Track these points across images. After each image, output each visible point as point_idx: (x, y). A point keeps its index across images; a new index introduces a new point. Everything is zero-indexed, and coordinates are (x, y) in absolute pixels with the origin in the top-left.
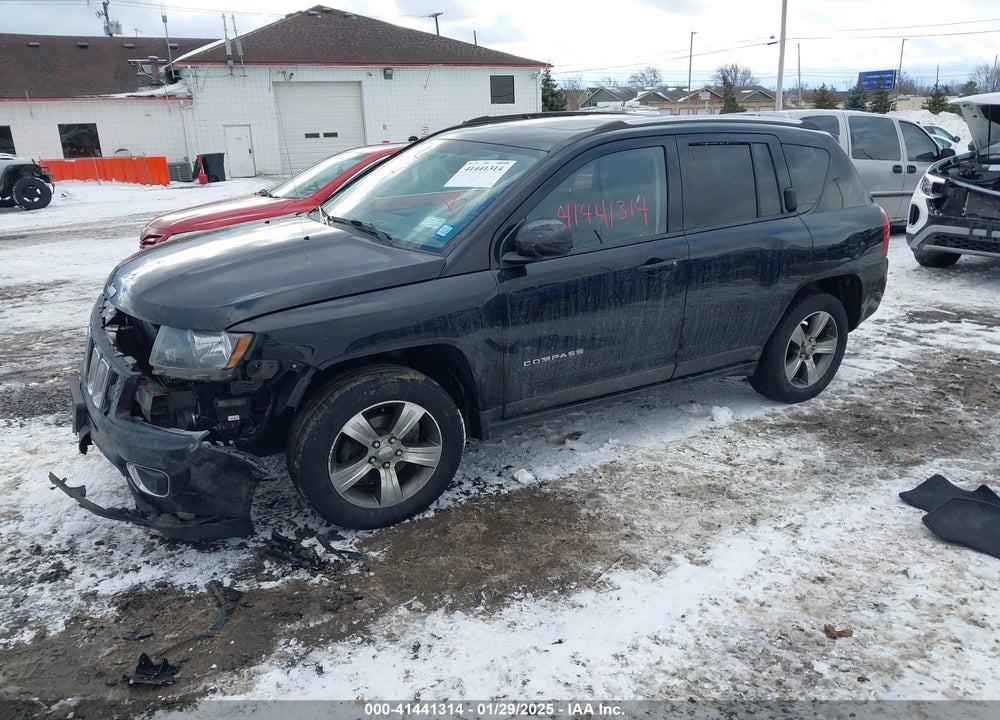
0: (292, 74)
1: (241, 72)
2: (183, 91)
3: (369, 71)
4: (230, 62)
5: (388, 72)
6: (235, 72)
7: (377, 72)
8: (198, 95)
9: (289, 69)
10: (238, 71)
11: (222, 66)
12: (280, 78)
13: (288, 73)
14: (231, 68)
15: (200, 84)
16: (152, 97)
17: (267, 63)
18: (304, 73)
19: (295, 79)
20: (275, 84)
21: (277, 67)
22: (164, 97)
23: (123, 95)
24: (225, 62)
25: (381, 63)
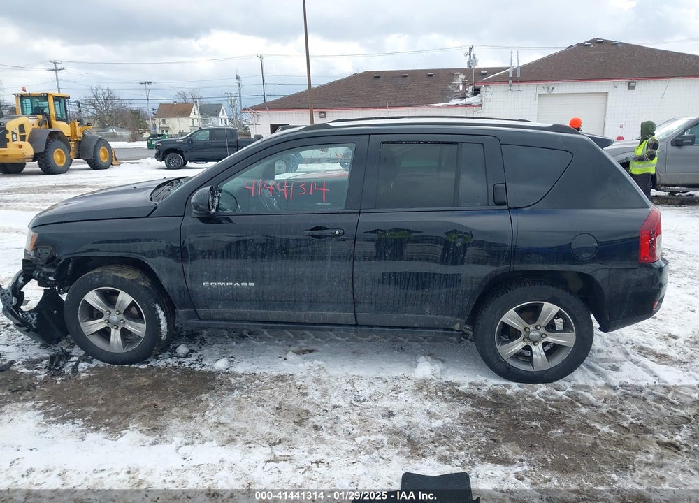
0: (553, 88)
1: (517, 88)
2: (477, 101)
3: (616, 84)
4: (511, 82)
5: (632, 84)
6: (513, 88)
7: (622, 85)
8: (487, 104)
9: (552, 85)
10: (515, 87)
11: (506, 84)
12: (545, 91)
13: (551, 88)
14: (511, 85)
15: (489, 97)
16: (457, 105)
17: (536, 81)
18: (562, 88)
19: (555, 92)
20: (540, 95)
21: (544, 84)
22: (464, 105)
23: (440, 105)
24: (507, 82)
25: (626, 78)
